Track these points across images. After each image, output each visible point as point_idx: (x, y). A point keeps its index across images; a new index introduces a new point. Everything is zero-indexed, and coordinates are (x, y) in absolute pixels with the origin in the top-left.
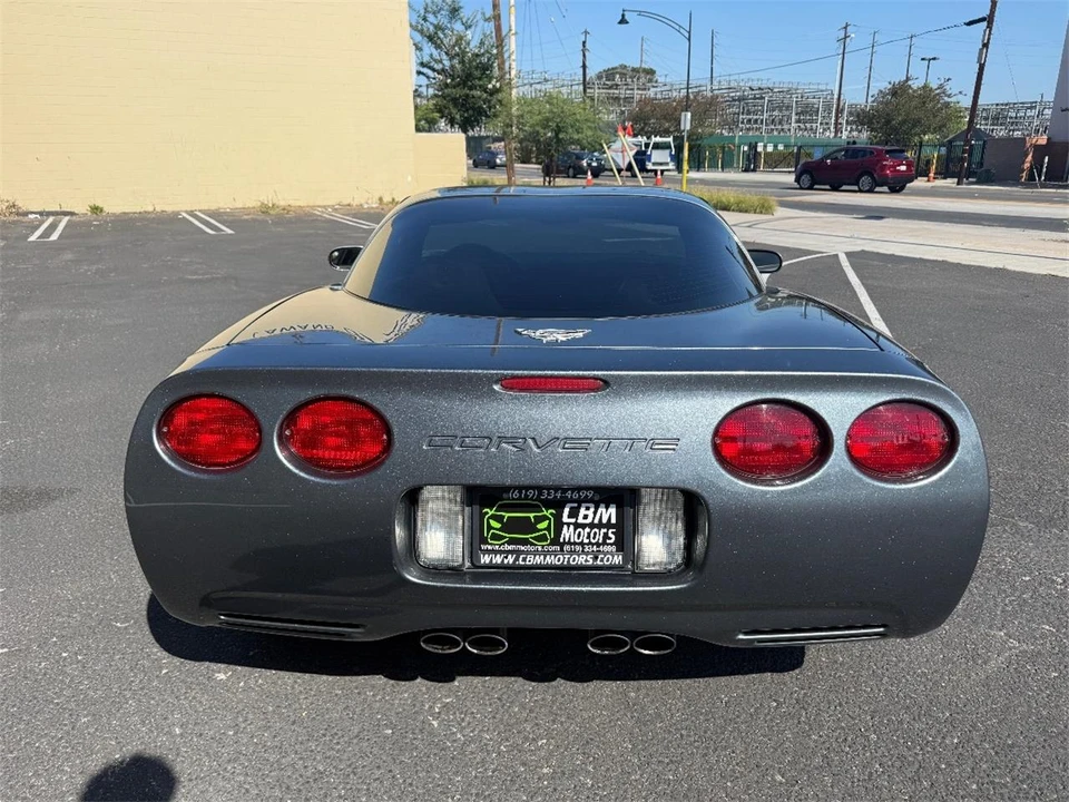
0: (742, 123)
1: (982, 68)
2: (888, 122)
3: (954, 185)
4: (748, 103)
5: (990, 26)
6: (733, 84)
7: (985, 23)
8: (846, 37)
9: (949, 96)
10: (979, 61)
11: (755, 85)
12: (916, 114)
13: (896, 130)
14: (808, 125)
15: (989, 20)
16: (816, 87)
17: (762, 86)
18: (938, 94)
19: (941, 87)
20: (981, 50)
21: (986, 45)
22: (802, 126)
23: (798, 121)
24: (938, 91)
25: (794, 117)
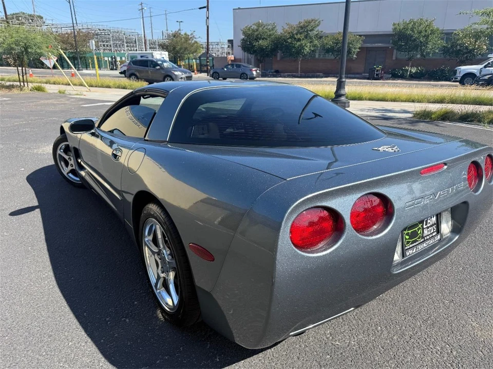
0: (101, 46)
1: (208, 27)
2: (174, 48)
3: (206, 76)
4: (101, 37)
5: (208, 10)
6: (90, 27)
7: (206, 9)
8: (142, 9)
9: (196, 38)
10: (207, 24)
11: (101, 28)
12: (185, 45)
13: (178, 52)
14: (132, 48)
15: (207, 7)
16: (130, 31)
17: (105, 29)
18: (191, 37)
19: (192, 34)
20: (206, 20)
21: (208, 18)
22: (130, 49)
23: (127, 46)
24: (191, 36)
25: (125, 45)
